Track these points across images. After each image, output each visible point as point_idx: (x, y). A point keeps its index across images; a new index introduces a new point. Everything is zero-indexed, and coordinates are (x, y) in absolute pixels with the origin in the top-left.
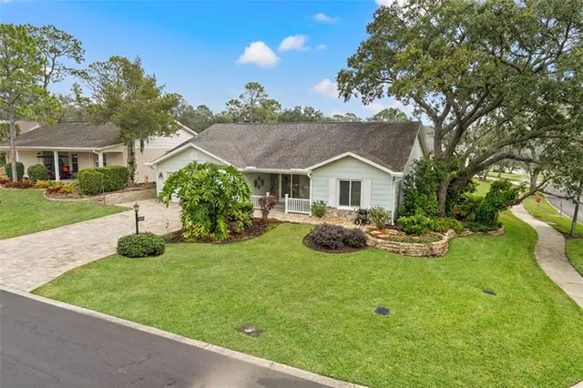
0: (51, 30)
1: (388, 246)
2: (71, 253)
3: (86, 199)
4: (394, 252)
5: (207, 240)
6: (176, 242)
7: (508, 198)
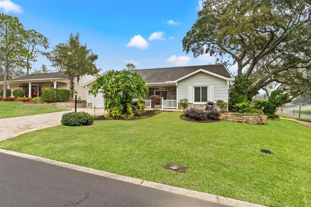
0: (33, 32)
1: (236, 118)
2: (30, 125)
3: (45, 104)
4: (239, 122)
5: (120, 118)
6: (100, 120)
7: (283, 99)
